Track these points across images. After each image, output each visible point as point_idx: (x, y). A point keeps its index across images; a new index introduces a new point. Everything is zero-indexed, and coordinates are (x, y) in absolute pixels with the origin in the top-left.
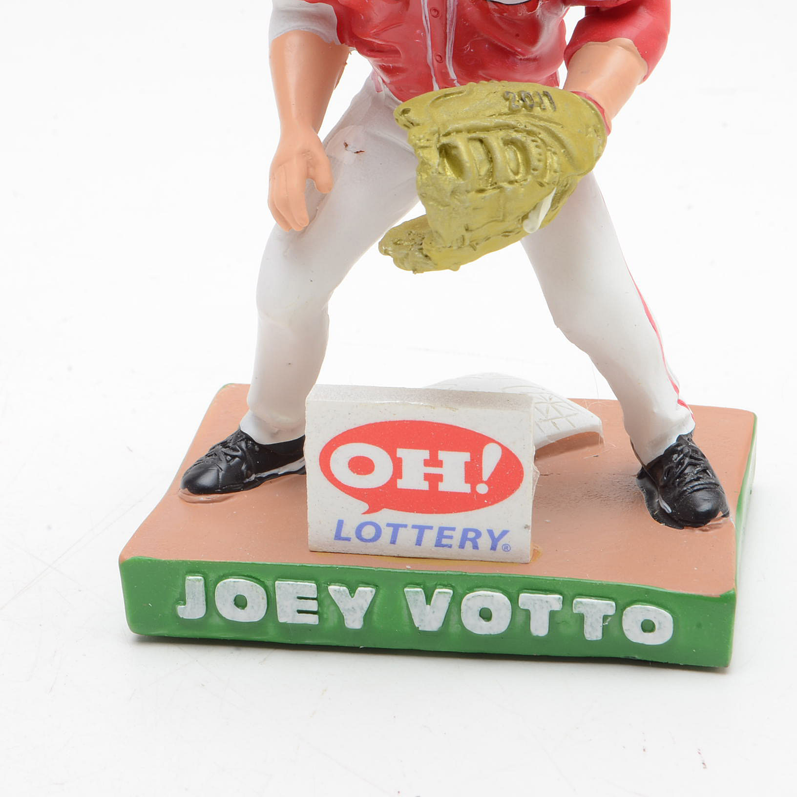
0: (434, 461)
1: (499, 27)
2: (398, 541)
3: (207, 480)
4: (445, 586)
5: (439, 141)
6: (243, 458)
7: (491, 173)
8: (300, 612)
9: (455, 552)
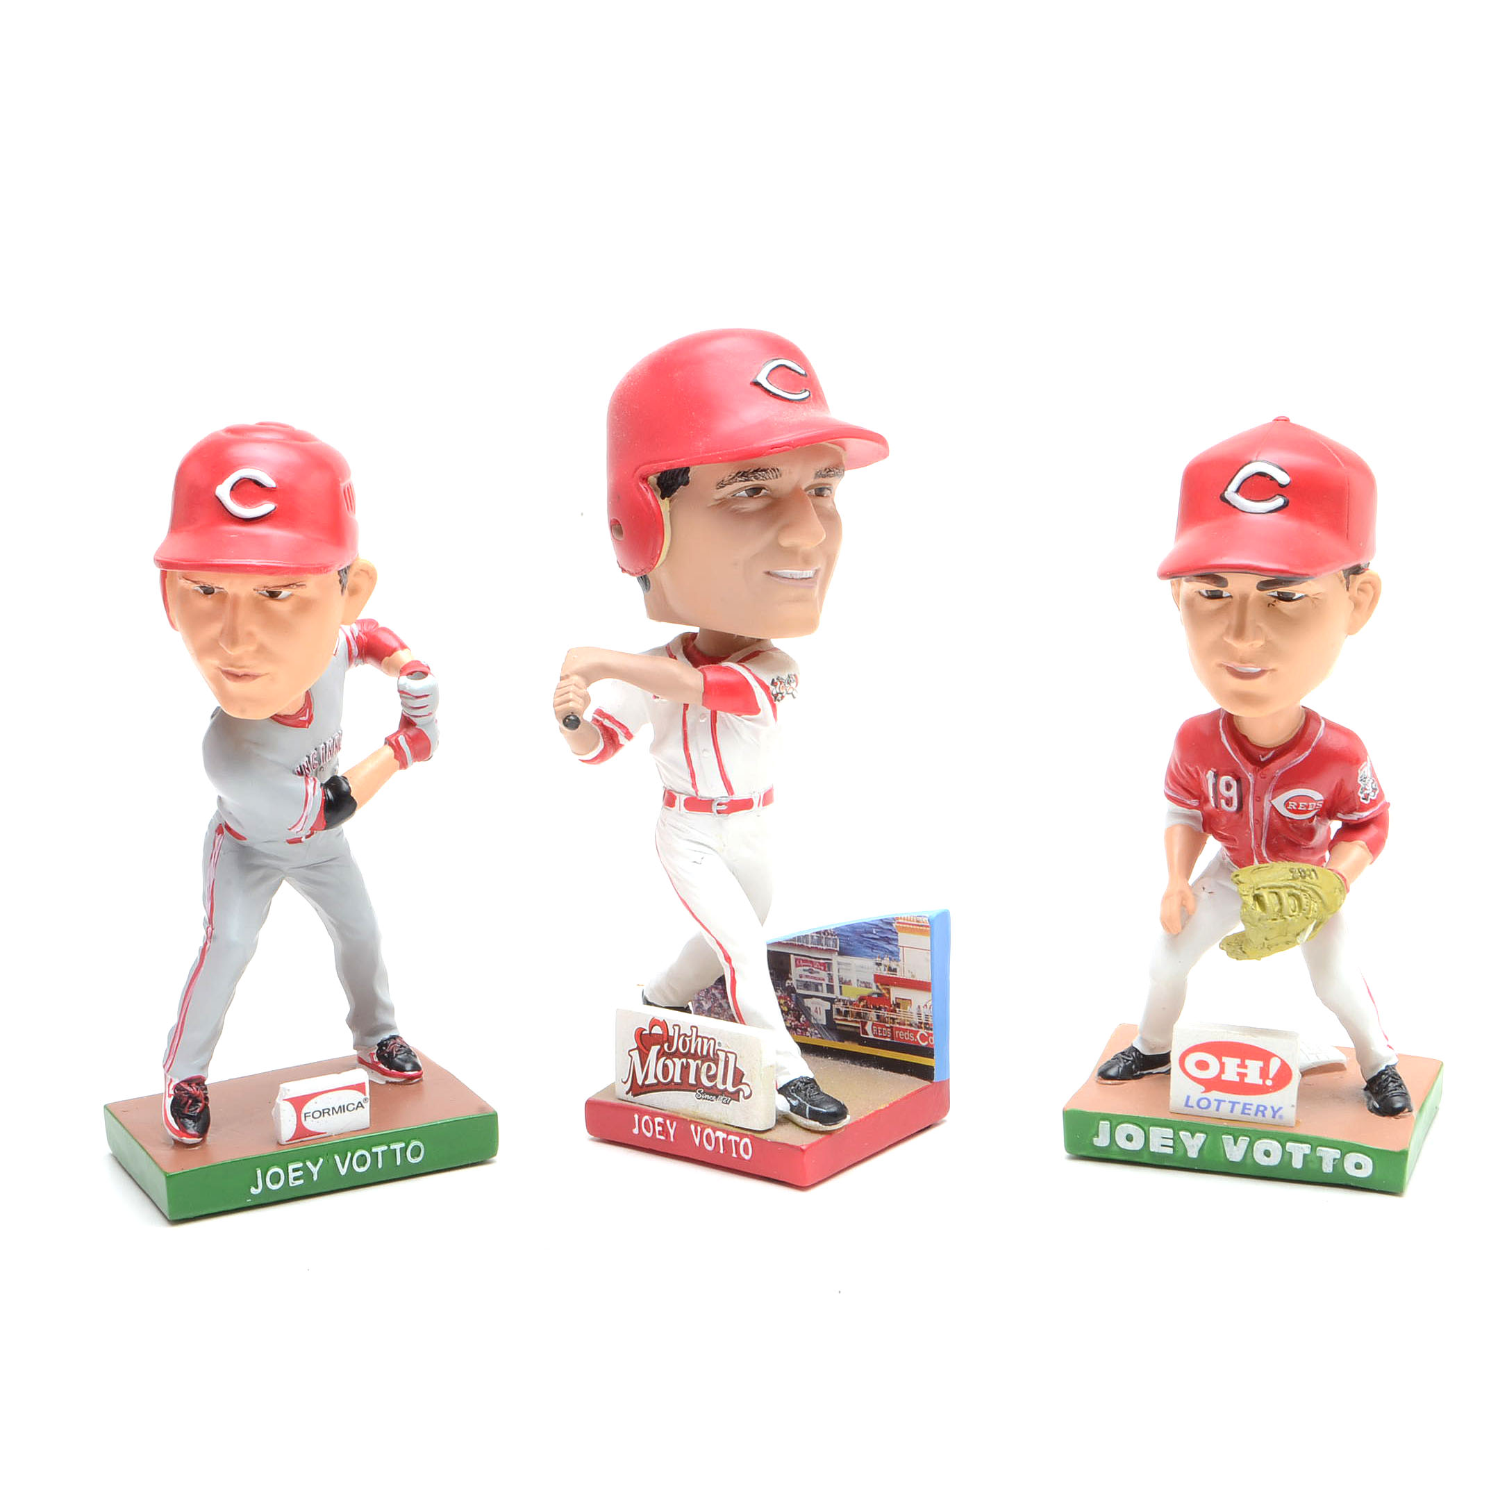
0: (1243, 1065)
1: (1292, 831)
2: (1220, 1110)
3: (1112, 1072)
4: (1245, 1136)
5: (1253, 892)
6: (1133, 1062)
7: (1280, 910)
8: (1163, 1146)
9: (1252, 1117)
